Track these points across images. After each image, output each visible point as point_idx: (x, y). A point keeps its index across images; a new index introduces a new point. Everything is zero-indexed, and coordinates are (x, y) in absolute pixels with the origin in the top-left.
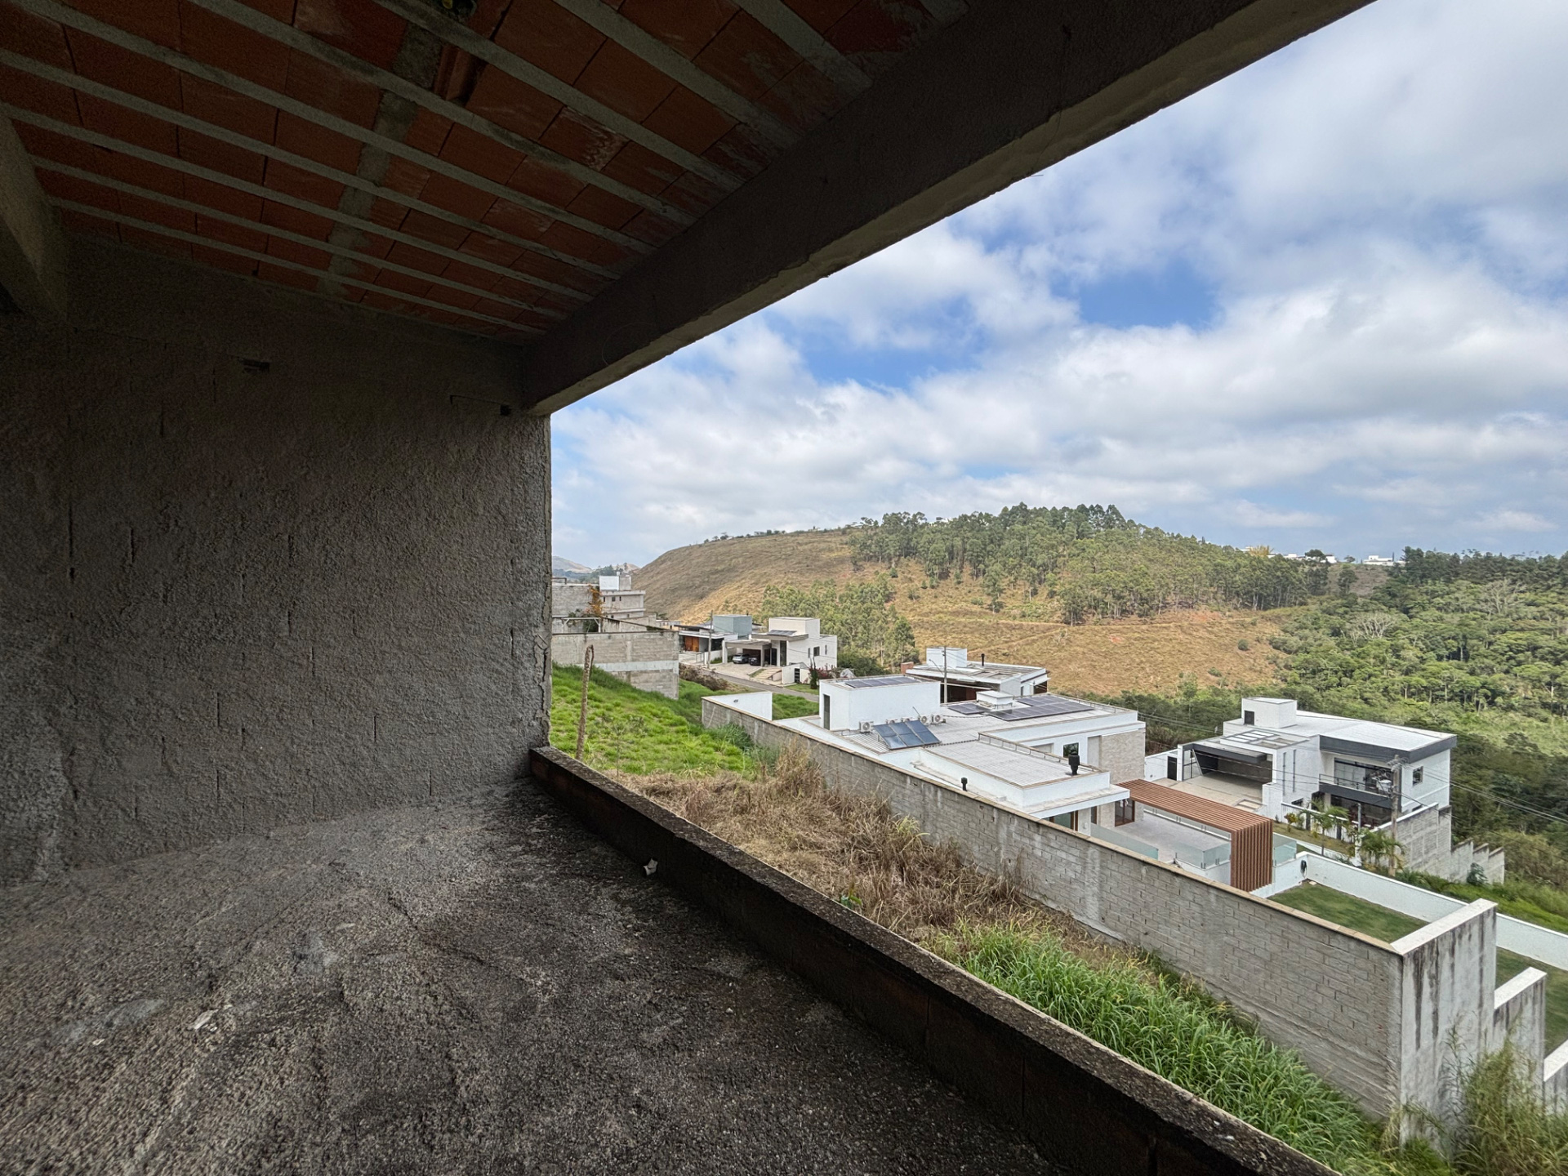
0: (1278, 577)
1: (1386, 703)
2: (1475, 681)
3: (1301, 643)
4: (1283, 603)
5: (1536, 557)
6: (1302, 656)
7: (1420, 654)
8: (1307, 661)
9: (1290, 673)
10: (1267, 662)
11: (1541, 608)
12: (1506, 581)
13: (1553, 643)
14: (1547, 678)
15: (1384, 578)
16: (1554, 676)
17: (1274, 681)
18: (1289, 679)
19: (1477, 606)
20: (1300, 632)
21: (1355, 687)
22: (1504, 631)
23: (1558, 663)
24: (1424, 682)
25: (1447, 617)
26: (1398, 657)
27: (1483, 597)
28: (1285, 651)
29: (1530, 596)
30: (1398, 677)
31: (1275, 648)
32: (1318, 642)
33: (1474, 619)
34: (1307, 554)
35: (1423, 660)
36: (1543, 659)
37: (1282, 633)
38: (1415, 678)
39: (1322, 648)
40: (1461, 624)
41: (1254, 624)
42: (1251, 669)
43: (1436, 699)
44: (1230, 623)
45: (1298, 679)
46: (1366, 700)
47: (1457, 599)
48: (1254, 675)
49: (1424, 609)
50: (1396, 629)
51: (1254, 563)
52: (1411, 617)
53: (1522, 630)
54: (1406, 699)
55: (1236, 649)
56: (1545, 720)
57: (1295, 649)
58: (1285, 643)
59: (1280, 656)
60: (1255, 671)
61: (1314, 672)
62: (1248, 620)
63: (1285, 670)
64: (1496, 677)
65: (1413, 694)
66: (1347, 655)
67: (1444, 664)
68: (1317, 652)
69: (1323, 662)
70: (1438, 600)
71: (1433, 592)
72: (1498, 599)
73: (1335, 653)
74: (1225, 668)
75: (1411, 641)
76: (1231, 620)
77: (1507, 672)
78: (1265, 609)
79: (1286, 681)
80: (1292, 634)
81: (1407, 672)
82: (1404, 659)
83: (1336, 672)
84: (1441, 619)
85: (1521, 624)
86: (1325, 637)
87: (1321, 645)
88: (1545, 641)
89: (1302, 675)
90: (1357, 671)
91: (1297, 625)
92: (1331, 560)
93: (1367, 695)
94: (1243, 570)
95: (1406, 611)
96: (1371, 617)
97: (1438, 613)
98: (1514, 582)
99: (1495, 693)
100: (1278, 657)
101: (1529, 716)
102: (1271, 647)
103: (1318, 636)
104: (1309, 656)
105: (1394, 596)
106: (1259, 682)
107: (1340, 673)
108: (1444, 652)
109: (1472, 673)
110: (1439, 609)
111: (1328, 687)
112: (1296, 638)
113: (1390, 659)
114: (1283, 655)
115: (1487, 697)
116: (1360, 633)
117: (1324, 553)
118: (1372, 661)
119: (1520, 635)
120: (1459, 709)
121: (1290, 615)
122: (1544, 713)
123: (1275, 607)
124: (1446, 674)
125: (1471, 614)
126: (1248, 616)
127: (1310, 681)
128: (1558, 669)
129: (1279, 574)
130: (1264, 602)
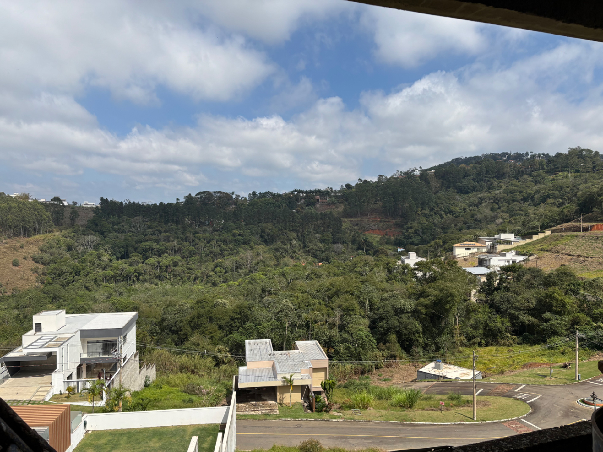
0: (36, 215)
1: (96, 288)
2: (132, 269)
3: (51, 257)
4: (39, 232)
5: (150, 204)
6: (53, 266)
7: (110, 257)
8: (55, 268)
9: (46, 277)
10: (31, 273)
11: (153, 229)
12: (141, 216)
13: (158, 246)
14: (157, 264)
15: (92, 215)
16: (159, 263)
17: (37, 284)
18: (45, 282)
19: (131, 230)
20: (50, 250)
21: (81, 281)
22: (141, 242)
23: (160, 256)
24: (112, 273)
25: (119, 235)
26: (100, 260)
27: (133, 224)
28: (43, 264)
29: (148, 223)
30: (101, 272)
31: (36, 262)
32: (61, 256)
33: (130, 236)
34: (52, 200)
35: (111, 261)
36: (155, 254)
37: (40, 252)
38: (109, 272)
39: (63, 260)
40: (126, 240)
41: (22, 247)
42: (22, 279)
43: (117, 281)
44: (6, 248)
45: (51, 281)
46: (87, 288)
47: (123, 226)
48: (23, 282)
49: (110, 233)
50: (98, 244)
51: (20, 205)
52: (105, 237)
53: (147, 241)
54: (105, 284)
55: (11, 265)
56: (157, 284)
57: (48, 261)
58: (42, 258)
59: (40, 267)
60: (24, 280)
61: (59, 275)
62: (18, 245)
63: (43, 276)
64: (139, 265)
65: (108, 280)
66: (76, 262)
67: (120, 262)
68: (61, 262)
69: (65, 268)
70: (116, 227)
71: (114, 222)
72: (138, 225)
73: (71, 262)
74: (4, 280)
75: (106, 250)
76: (6, 245)
77: (143, 263)
78: (29, 236)
79: (43, 283)
80: (46, 252)
81: (104, 268)
82: (103, 261)
83: (71, 273)
84: (117, 237)
85: (147, 238)
86: (64, 252)
87: (62, 257)
88: (154, 245)
89: (53, 278)
90: (82, 272)
91: (48, 245)
92: (65, 203)
93: (87, 285)
94: (13, 210)
95: (102, 233)
96: (88, 238)
97: (116, 234)
98: (144, 216)
99: (140, 274)
100: (38, 268)
101: (151, 283)
102: (33, 262)
103: (60, 252)
104: (56, 265)
105: (96, 225)
106: (28, 287)
107: (73, 274)
108: (119, 255)
109: (130, 265)
110: (117, 232)
111: (68, 283)
112: (48, 255)
113: (97, 262)
114: (41, 266)
115: (136, 276)
116: (82, 248)
117: (61, 198)
118: (89, 264)
119: (147, 243)
120: (127, 285)
121: (43, 240)
122: (156, 281)
123: (34, 235)
124: (120, 267)
125: (129, 234)
126: (18, 242)
127: (58, 281)
128: (160, 259)
129: (36, 213)
130: (27, 232)
